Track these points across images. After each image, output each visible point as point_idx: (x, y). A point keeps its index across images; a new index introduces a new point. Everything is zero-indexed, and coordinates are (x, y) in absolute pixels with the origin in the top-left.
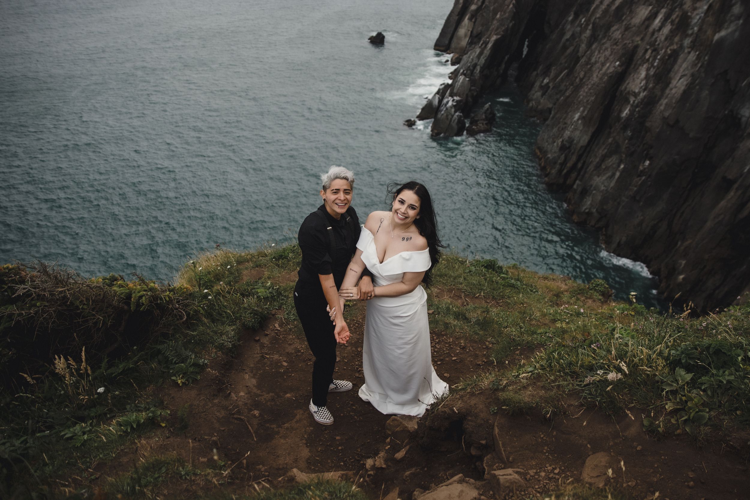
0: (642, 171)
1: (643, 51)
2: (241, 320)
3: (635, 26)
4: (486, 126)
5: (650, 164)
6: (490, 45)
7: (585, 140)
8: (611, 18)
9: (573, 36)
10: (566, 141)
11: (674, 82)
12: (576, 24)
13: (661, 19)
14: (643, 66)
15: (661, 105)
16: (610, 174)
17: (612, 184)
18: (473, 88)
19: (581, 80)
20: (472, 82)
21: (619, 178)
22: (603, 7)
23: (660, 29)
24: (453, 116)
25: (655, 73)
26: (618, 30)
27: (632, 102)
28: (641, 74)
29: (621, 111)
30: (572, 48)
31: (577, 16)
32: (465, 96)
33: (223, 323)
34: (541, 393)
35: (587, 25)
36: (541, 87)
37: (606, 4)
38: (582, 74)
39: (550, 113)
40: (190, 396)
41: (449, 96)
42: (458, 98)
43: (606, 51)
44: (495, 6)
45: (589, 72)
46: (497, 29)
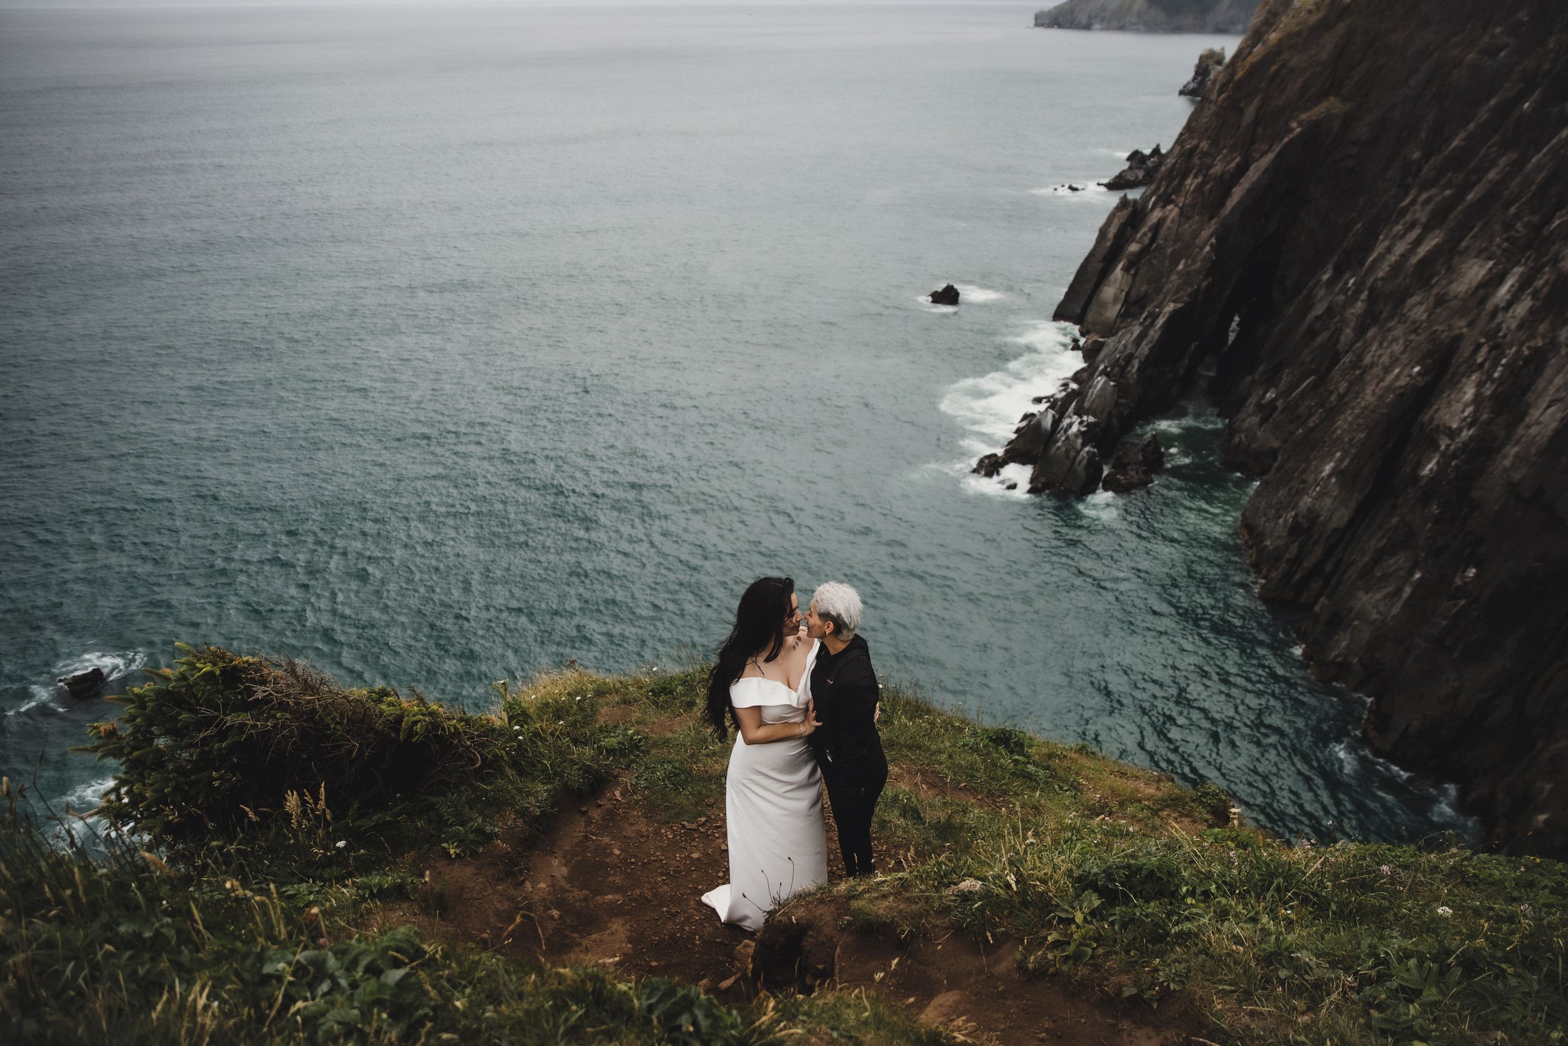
0: (1459, 589)
1: (1471, 348)
2: (562, 777)
3: (1456, 297)
4: (1142, 476)
5: (1476, 575)
6: (1161, 321)
7: (1341, 517)
8: (1408, 280)
9: (1330, 312)
10: (1303, 517)
11: (1535, 413)
12: (1337, 289)
13: (1512, 286)
14: (1470, 376)
15: (1505, 457)
16: (1391, 588)
17: (1395, 610)
18: (1123, 401)
19: (1341, 397)
20: (1122, 389)
21: (1410, 598)
22: (1393, 258)
23: (1509, 305)
24: (1078, 452)
25: (1494, 392)
26: (1420, 303)
27: (1443, 447)
28: (1465, 393)
29: (1420, 464)
30: (1325, 335)
31: (1338, 273)
32: (1105, 415)
33: (533, 780)
34: (902, 906)
35: (1358, 290)
36: (1260, 407)
37: (1398, 253)
38: (1343, 387)
39: (1275, 460)
40: (463, 874)
41: (1075, 414)
42: (1091, 419)
43: (1394, 344)
44: (1176, 247)
45: (1357, 384)
46: (1178, 290)
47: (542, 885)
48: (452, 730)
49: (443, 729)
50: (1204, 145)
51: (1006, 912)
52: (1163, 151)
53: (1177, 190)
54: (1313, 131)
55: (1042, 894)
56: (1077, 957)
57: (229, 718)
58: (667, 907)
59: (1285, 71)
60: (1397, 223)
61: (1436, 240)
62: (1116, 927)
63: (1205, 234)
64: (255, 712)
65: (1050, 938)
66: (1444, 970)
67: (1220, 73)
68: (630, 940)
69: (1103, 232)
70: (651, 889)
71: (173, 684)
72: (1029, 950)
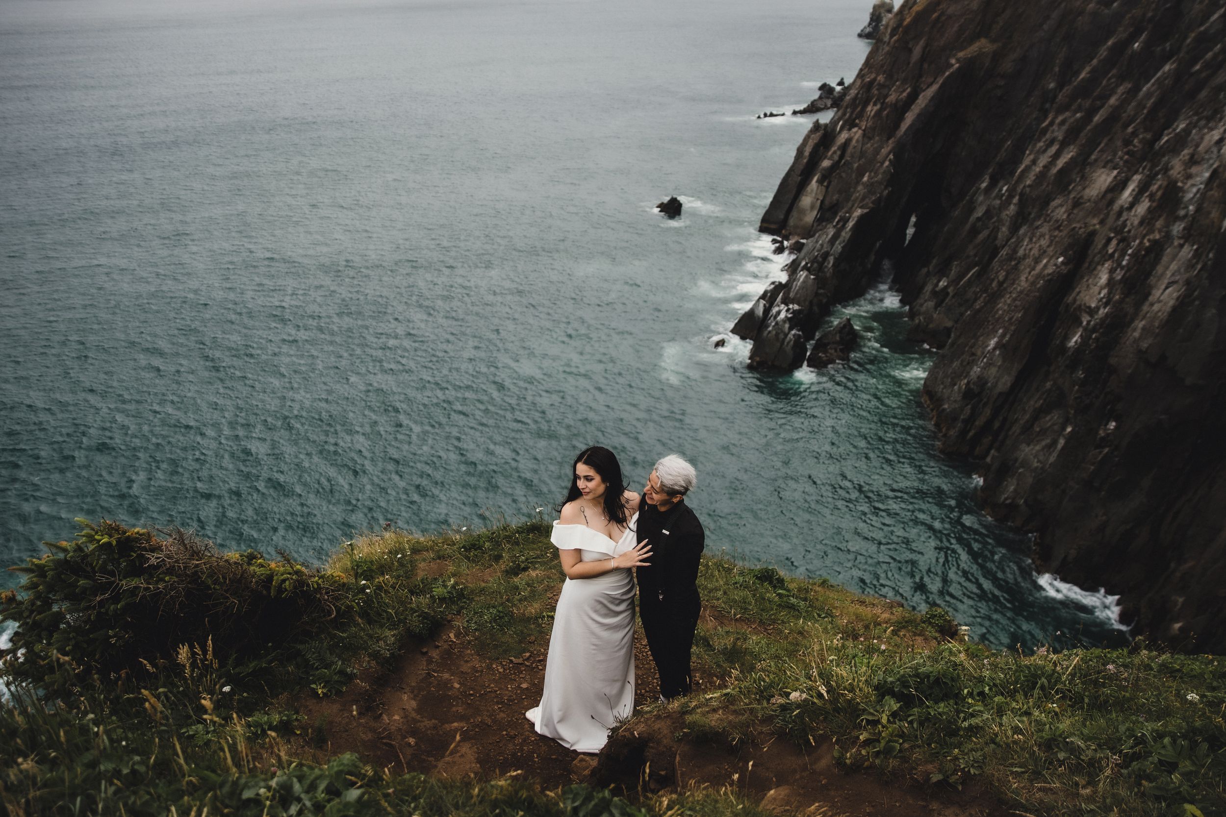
0: (1103, 439)
1: (1104, 241)
2: (405, 623)
3: (1089, 200)
4: (839, 352)
5: (1116, 428)
6: (851, 224)
7: (1006, 382)
8: (1050, 187)
9: (988, 214)
10: (974, 383)
11: (1156, 293)
12: (994, 195)
13: (1133, 190)
14: (1103, 264)
15: (1135, 330)
16: (1048, 441)
17: (1052, 459)
18: (821, 291)
19: (1001, 284)
20: (821, 281)
21: (1063, 448)
22: (1037, 169)
23: (1132, 205)
24: (786, 335)
25: (1123, 277)
26: (1061, 205)
27: (1085, 323)
28: (1100, 278)
29: (1067, 338)
30: (986, 233)
31: (994, 183)
32: (807, 303)
33: (382, 626)
34: (731, 718)
35: (1011, 196)
36: (934, 293)
37: (1041, 165)
38: (1002, 275)
39: (949, 337)
40: (330, 710)
41: (782, 303)
42: (796, 307)
43: (1042, 239)
44: (861, 162)
45: (1013, 273)
46: (863, 199)
47: (396, 717)
48: (316, 586)
49: (308, 585)
50: (881, 78)
51: (821, 718)
52: (847, 84)
53: (860, 115)
54: (969, 65)
55: (849, 701)
56: (887, 752)
57: (124, 582)
58: (506, 730)
59: (943, 18)
60: (1040, 141)
61: (1071, 154)
62: (915, 725)
63: (884, 151)
64: (146, 577)
65: (861, 737)
66: (1194, 745)
67: (891, 19)
68: (479, 761)
69: (800, 151)
70: (490, 716)
71: (71, 554)
72: (844, 749)
